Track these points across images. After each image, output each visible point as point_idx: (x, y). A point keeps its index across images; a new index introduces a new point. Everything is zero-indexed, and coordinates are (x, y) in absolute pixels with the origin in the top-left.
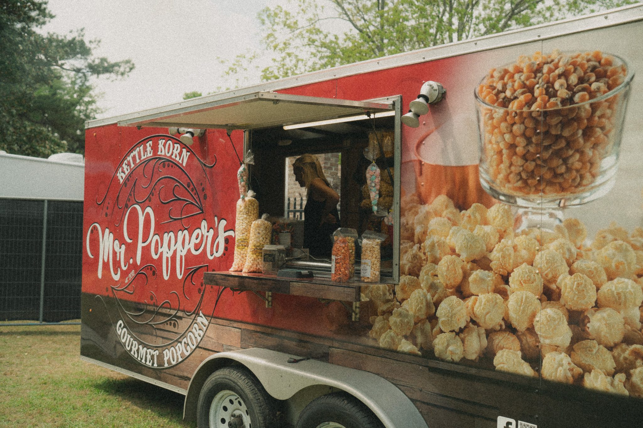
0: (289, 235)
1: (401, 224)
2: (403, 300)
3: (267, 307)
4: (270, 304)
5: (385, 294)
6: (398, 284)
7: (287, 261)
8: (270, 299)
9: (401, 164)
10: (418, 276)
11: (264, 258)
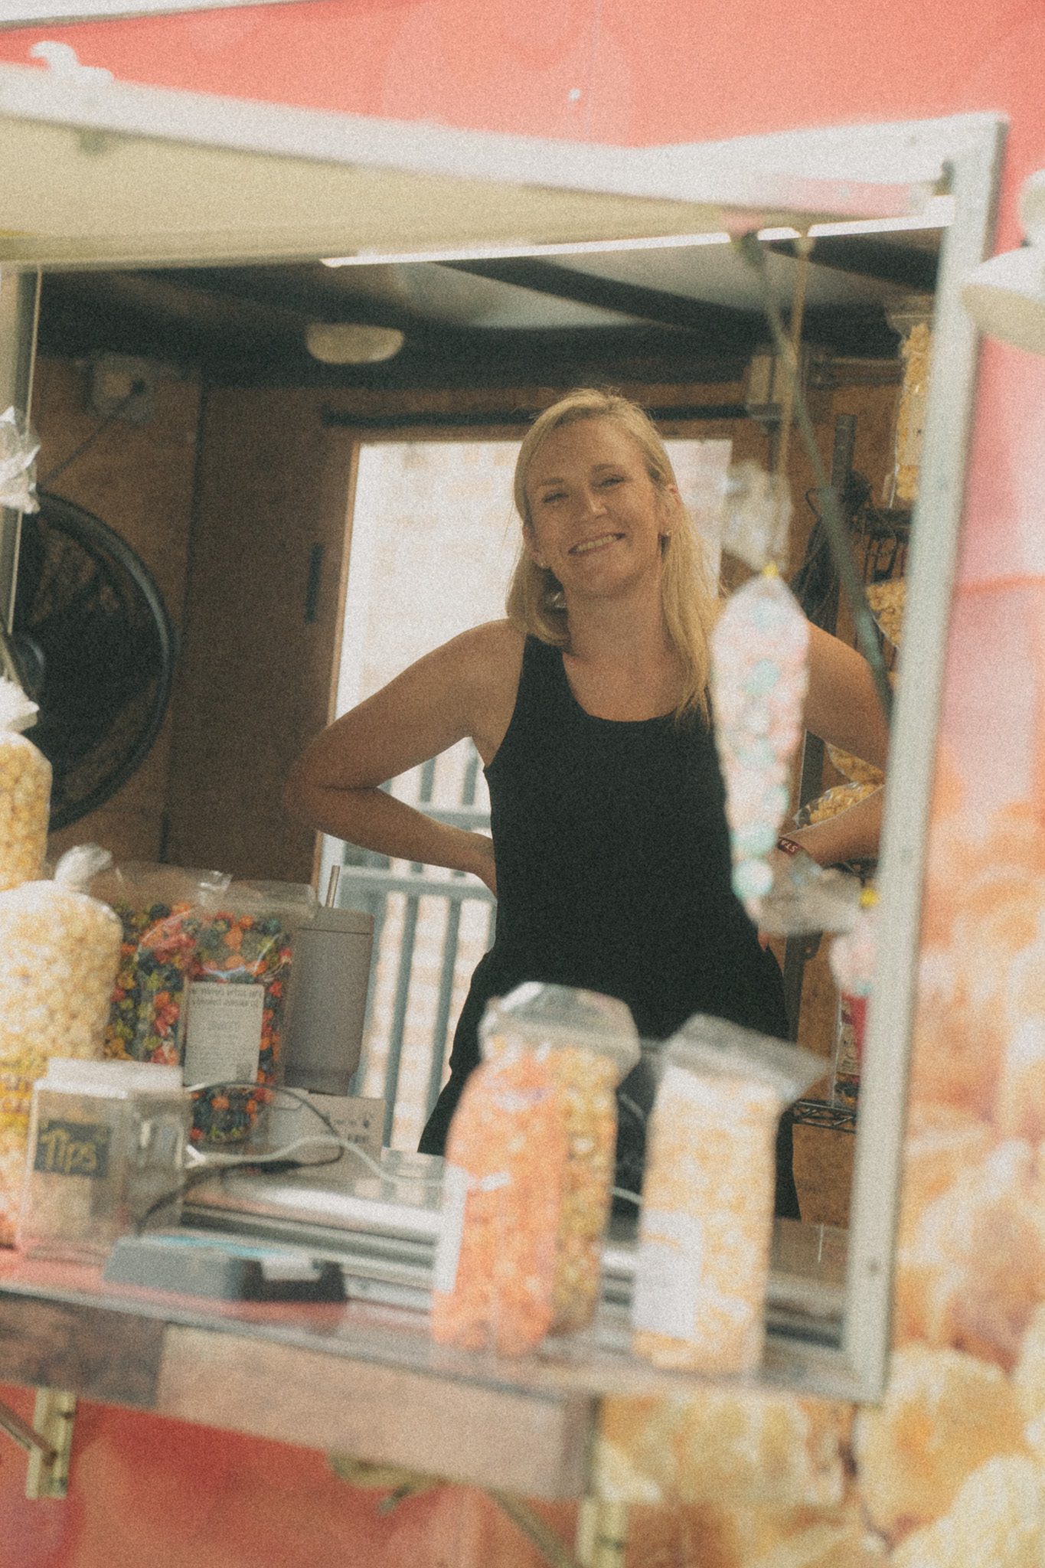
0: (254, 997)
1: (925, 996)
2: (907, 1524)
3: (31, 1490)
4: (59, 1470)
5: (777, 1466)
6: (878, 1407)
7: (197, 1177)
8: (61, 1435)
9: (956, 593)
10: (1007, 1360)
11: (41, 1148)
